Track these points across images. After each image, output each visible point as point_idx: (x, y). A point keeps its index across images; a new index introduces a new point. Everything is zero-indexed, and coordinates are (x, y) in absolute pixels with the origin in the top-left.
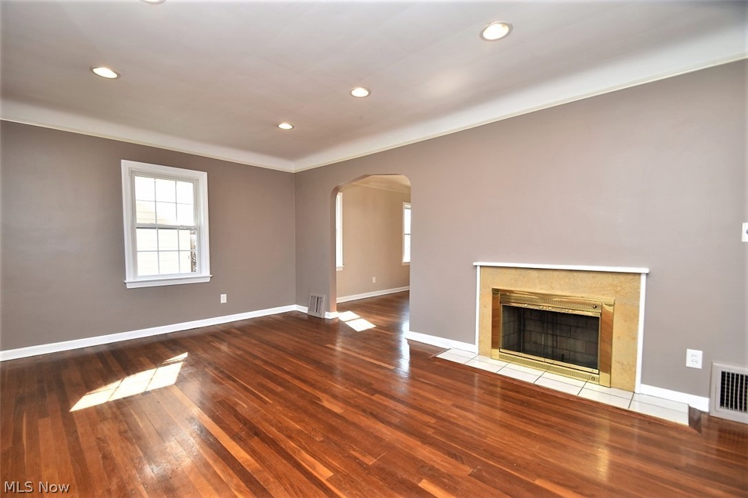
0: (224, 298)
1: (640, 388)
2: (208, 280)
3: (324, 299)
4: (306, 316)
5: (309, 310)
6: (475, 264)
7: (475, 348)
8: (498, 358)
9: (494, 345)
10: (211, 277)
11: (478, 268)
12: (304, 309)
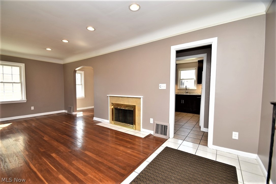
0: (32, 108)
1: (142, 129)
2: (26, 102)
3: (72, 108)
4: (67, 114)
5: (68, 112)
6: (107, 95)
7: (108, 121)
8: (113, 124)
9: (113, 120)
10: (27, 101)
11: (109, 97)
12: (66, 111)
